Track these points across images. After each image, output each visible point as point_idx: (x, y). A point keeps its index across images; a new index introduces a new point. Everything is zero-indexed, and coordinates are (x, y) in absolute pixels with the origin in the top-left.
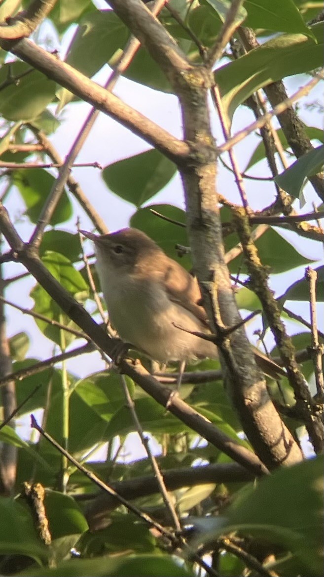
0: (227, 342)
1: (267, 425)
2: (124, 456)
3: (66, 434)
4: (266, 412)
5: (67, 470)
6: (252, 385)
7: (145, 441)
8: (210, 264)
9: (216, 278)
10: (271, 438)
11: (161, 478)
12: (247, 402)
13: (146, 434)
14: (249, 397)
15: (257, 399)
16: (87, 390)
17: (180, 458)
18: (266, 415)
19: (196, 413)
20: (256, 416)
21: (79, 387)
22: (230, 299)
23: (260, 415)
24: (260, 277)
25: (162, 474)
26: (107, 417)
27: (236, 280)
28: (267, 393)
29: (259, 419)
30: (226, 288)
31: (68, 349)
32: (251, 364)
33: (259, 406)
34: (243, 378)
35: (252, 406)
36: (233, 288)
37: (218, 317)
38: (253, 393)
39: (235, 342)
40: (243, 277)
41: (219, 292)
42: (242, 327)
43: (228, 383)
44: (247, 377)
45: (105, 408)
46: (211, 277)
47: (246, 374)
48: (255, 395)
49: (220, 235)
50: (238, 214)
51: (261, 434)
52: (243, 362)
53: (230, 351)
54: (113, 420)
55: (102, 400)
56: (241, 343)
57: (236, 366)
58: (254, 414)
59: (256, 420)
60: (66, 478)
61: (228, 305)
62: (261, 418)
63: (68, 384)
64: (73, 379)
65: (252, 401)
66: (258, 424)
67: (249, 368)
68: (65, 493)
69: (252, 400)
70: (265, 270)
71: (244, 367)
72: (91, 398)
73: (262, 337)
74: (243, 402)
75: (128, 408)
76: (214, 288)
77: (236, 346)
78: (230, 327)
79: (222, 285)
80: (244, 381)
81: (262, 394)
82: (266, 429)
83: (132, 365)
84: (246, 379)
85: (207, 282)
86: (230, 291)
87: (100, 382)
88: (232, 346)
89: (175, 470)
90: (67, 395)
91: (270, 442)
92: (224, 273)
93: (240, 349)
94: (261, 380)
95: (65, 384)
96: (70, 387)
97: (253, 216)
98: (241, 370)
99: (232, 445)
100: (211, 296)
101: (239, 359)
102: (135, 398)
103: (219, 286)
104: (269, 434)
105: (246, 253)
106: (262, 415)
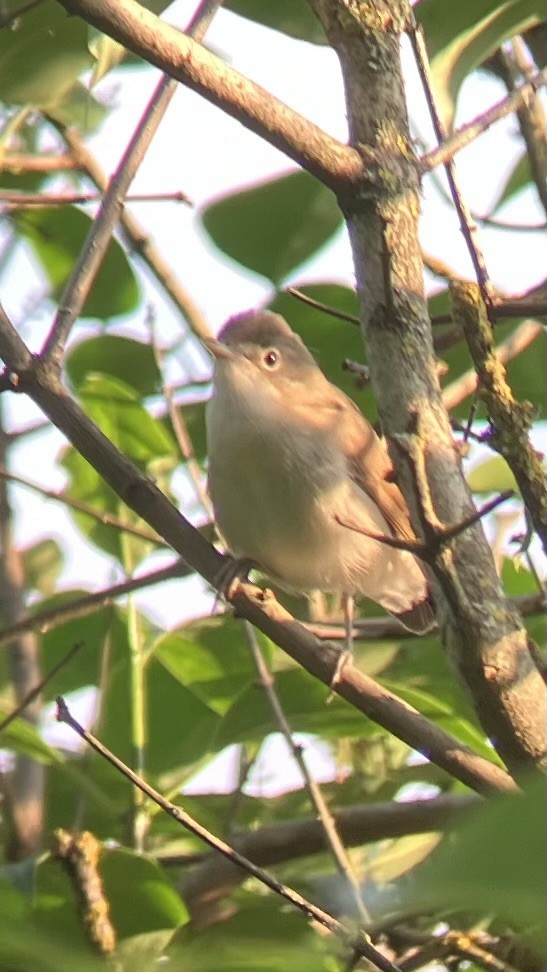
0: (447, 555)
1: (529, 716)
2: (261, 781)
3: (140, 738)
4: (526, 692)
5: (143, 808)
6: (498, 640)
7: (298, 751)
8: (410, 398)
9: (422, 427)
10: (535, 740)
11: (329, 824)
12: (489, 672)
13: (299, 738)
14: (492, 662)
15: (508, 667)
16: (179, 653)
17: (372, 786)
18: (526, 697)
19: (388, 694)
20: (507, 699)
21: (163, 646)
22: (452, 468)
23: (515, 697)
24: (511, 427)
25: (333, 815)
26: (220, 706)
27: (468, 433)
28: (527, 654)
29: (513, 704)
30: (444, 448)
31: (139, 572)
32: (495, 598)
33: (514, 680)
34: (478, 626)
35: (498, 679)
36: (456, 447)
37: (428, 504)
38: (501, 654)
39: (464, 555)
40: (480, 427)
41: (429, 456)
42: (477, 524)
43: (450, 634)
44: (487, 624)
45: (216, 688)
46: (412, 425)
47: (487, 617)
48: (504, 658)
49: (428, 340)
50: (466, 298)
51: (518, 734)
52: (479, 595)
53: (453, 572)
54: (233, 711)
55: (210, 672)
56: (475, 556)
57: (465, 601)
58: (503, 696)
59: (507, 706)
60: (142, 823)
61: (447, 482)
62: (517, 703)
63: (139, 640)
64: (151, 631)
65: (498, 670)
66: (511, 714)
67: (491, 606)
68: (139, 852)
69: (499, 666)
70: (521, 411)
71: (481, 603)
72: (189, 669)
73: (525, 548)
74: (482, 672)
75: (260, 688)
76: (417, 448)
77: (464, 562)
78: (451, 526)
79: (436, 441)
80: (483, 631)
81: (519, 657)
82: (526, 723)
83: (259, 601)
84: (485, 627)
85: (405, 436)
86: (451, 453)
87: (205, 636)
88: (456, 562)
89: (361, 807)
90: (139, 661)
91: (536, 750)
92: (438, 418)
93: (473, 568)
94: (517, 628)
95: (135, 639)
96: (146, 646)
97: (497, 302)
98: (475, 608)
99: (460, 755)
100: (412, 464)
101: (470, 588)
102: (276, 667)
103: (427, 442)
104: (531, 732)
105: (486, 379)
106: (519, 697)
